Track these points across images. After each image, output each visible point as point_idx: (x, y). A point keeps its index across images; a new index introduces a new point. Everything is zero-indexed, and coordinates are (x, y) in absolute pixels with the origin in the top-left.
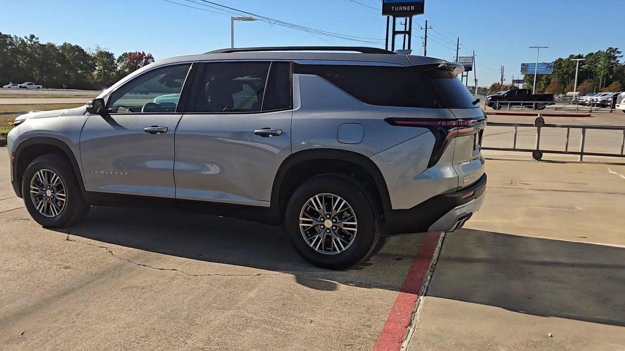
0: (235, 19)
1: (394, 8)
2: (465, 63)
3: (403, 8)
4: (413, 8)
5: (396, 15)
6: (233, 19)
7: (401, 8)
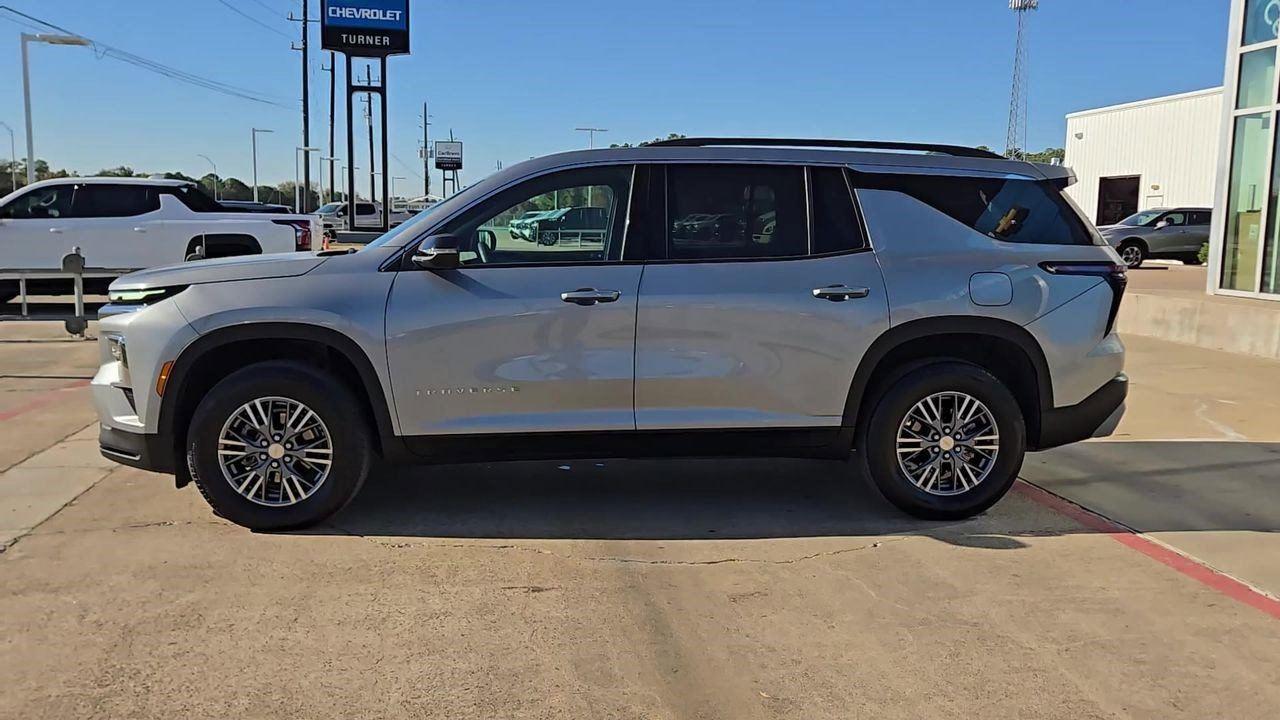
0: (33, 38)
1: (347, 38)
2: (448, 153)
3: (365, 39)
4: (386, 40)
5: (352, 51)
6: (25, 38)
7: (361, 39)
